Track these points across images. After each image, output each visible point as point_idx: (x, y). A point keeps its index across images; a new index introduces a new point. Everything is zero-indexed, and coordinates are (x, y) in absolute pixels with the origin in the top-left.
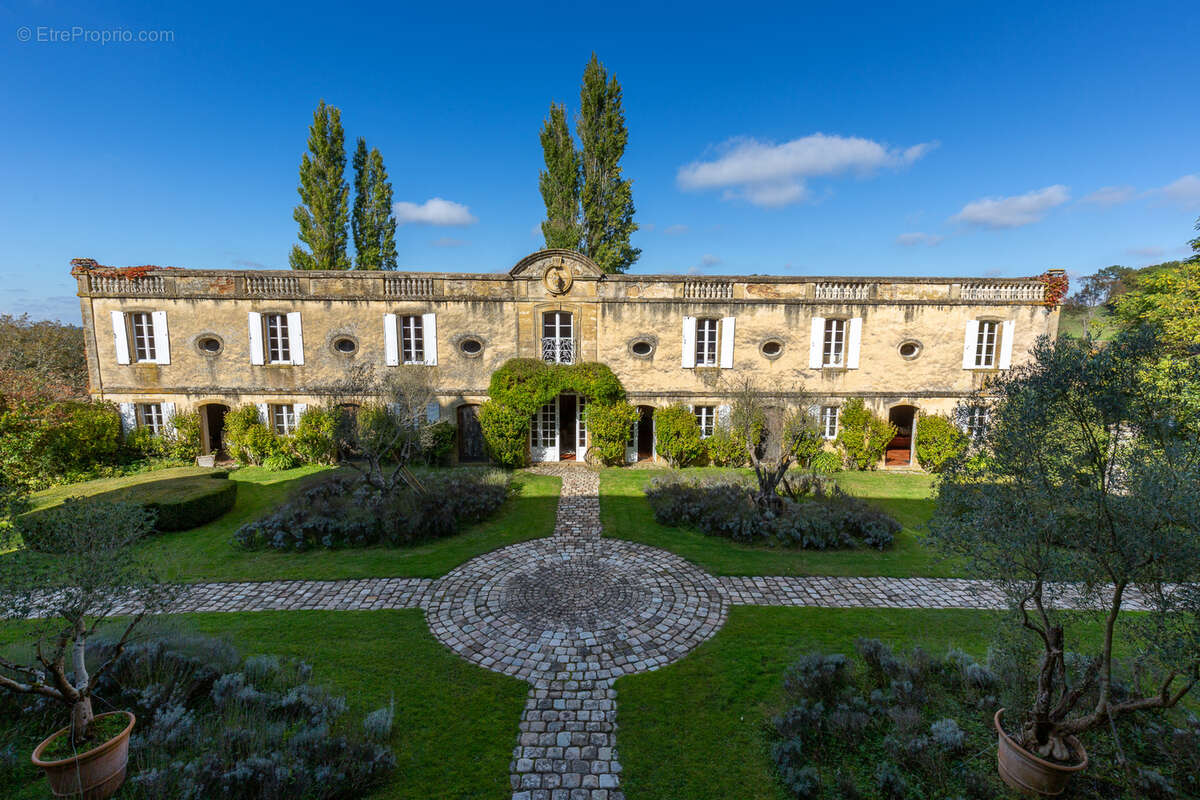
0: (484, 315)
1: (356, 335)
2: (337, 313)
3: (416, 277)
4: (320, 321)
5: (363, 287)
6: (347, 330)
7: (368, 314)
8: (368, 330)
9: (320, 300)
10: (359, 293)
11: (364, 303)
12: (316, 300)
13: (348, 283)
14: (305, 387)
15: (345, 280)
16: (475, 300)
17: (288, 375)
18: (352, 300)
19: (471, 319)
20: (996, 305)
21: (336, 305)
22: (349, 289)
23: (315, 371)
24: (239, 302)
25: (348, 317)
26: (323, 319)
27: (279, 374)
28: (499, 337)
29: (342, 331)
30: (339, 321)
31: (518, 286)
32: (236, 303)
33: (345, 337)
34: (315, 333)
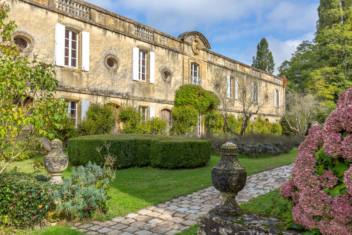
0: (172, 59)
1: (118, 57)
2: (108, 39)
3: (147, 28)
4: (100, 42)
5: (124, 26)
6: (113, 52)
7: (125, 44)
8: (124, 55)
9: (101, 28)
10: (121, 29)
11: (123, 36)
12: (98, 27)
13: (117, 21)
14: (88, 88)
15: (115, 19)
16: (170, 49)
17: (78, 78)
18: (118, 33)
19: (167, 60)
20: (277, 85)
21: (109, 33)
22: (116, 25)
23: (95, 77)
24: (49, 13)
25: (115, 43)
26: (101, 40)
27: (72, 76)
28: (176, 72)
29: (111, 52)
30: (110, 45)
31: (183, 46)
32: (47, 13)
33: (113, 57)
34: (97, 50)
